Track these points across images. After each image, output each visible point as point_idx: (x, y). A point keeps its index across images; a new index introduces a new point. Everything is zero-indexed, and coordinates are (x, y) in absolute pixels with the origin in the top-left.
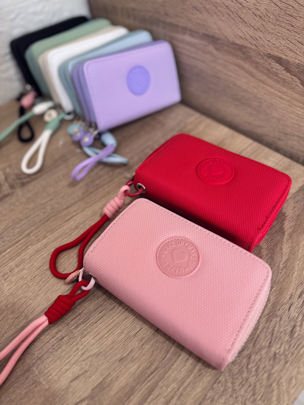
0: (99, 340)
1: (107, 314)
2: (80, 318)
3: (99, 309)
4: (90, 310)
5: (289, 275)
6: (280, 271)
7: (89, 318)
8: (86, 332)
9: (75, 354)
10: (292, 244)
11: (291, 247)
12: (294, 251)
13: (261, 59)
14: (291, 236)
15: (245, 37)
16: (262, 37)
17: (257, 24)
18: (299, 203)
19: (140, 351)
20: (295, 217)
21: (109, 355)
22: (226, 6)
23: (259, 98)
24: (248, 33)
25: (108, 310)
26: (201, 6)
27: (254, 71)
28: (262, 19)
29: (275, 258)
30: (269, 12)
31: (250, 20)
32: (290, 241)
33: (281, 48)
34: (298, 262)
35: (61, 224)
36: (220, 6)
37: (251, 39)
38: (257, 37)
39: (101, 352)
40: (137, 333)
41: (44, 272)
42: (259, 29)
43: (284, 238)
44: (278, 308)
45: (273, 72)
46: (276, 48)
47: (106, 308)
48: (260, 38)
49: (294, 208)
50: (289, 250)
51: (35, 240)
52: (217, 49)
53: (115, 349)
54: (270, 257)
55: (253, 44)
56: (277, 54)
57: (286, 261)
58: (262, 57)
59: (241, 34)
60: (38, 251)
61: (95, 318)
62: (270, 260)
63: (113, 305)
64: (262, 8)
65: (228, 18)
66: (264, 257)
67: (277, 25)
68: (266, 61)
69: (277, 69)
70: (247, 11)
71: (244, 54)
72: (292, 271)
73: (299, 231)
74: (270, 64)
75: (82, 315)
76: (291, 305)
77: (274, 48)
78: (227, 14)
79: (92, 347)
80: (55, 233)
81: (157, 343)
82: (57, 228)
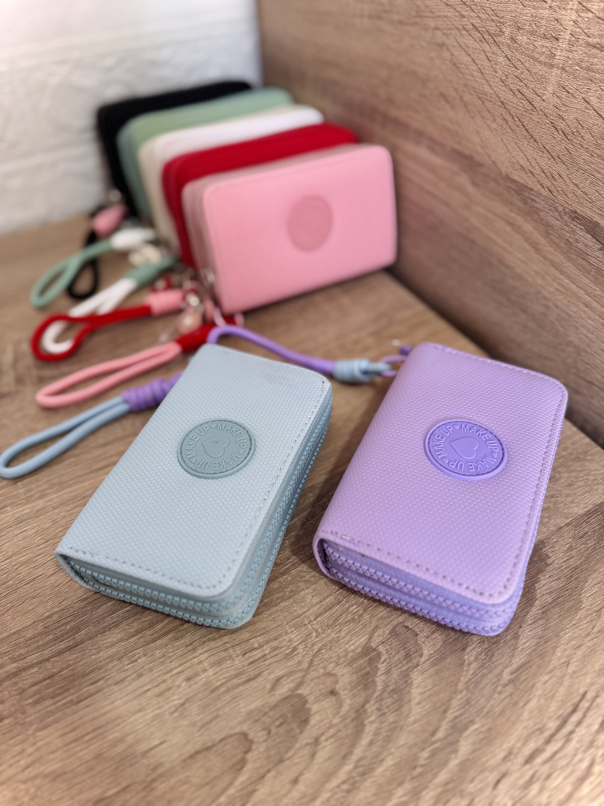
0: (70, 743)
1: (106, 690)
2: (50, 684)
3: (93, 675)
4: (76, 672)
5: (516, 704)
6: (499, 689)
7: (68, 690)
8: (52, 718)
9: (12, 761)
10: (545, 630)
11: (541, 638)
12: (543, 649)
13: (557, 219)
14: (546, 611)
15: (530, 168)
16: (564, 175)
17: (558, 148)
18: (584, 539)
19: (143, 794)
20: (567, 570)
21: (80, 783)
22: (502, 102)
23: (545, 298)
24: (537, 163)
25: (110, 682)
26: (454, 94)
27: (542, 241)
28: (568, 139)
29: (496, 654)
30: (583, 127)
31: (544, 137)
32: (541, 622)
33: (599, 203)
34: (546, 678)
35: (82, 476)
36: (491, 101)
37: (542, 174)
38: (555, 173)
39: (65, 773)
40: (151, 749)
41: (16, 567)
42: (559, 158)
43: (530, 614)
44: (471, 774)
45: (578, 250)
46: (590, 202)
47: (108, 677)
48: (560, 175)
49: (571, 548)
50: (533, 644)
51: (23, 497)
52: (475, 184)
53: (94, 772)
54: (486, 649)
55: (545, 186)
56: (589, 213)
57: (521, 667)
58: (560, 215)
59: (522, 163)
60: (19, 521)
61: (79, 694)
62: (484, 657)
63: (124, 674)
64: (570, 117)
65: (502, 126)
66: (473, 646)
67: (595, 156)
68: (567, 226)
69: (586, 246)
70: (540, 118)
71: (525, 202)
72: (527, 694)
73: (568, 605)
74: (574, 232)
75: (56, 678)
76: (504, 775)
77: (585, 202)
78: (502, 117)
79: (52, 756)
80: (63, 492)
81: (184, 783)
82: (71, 482)
